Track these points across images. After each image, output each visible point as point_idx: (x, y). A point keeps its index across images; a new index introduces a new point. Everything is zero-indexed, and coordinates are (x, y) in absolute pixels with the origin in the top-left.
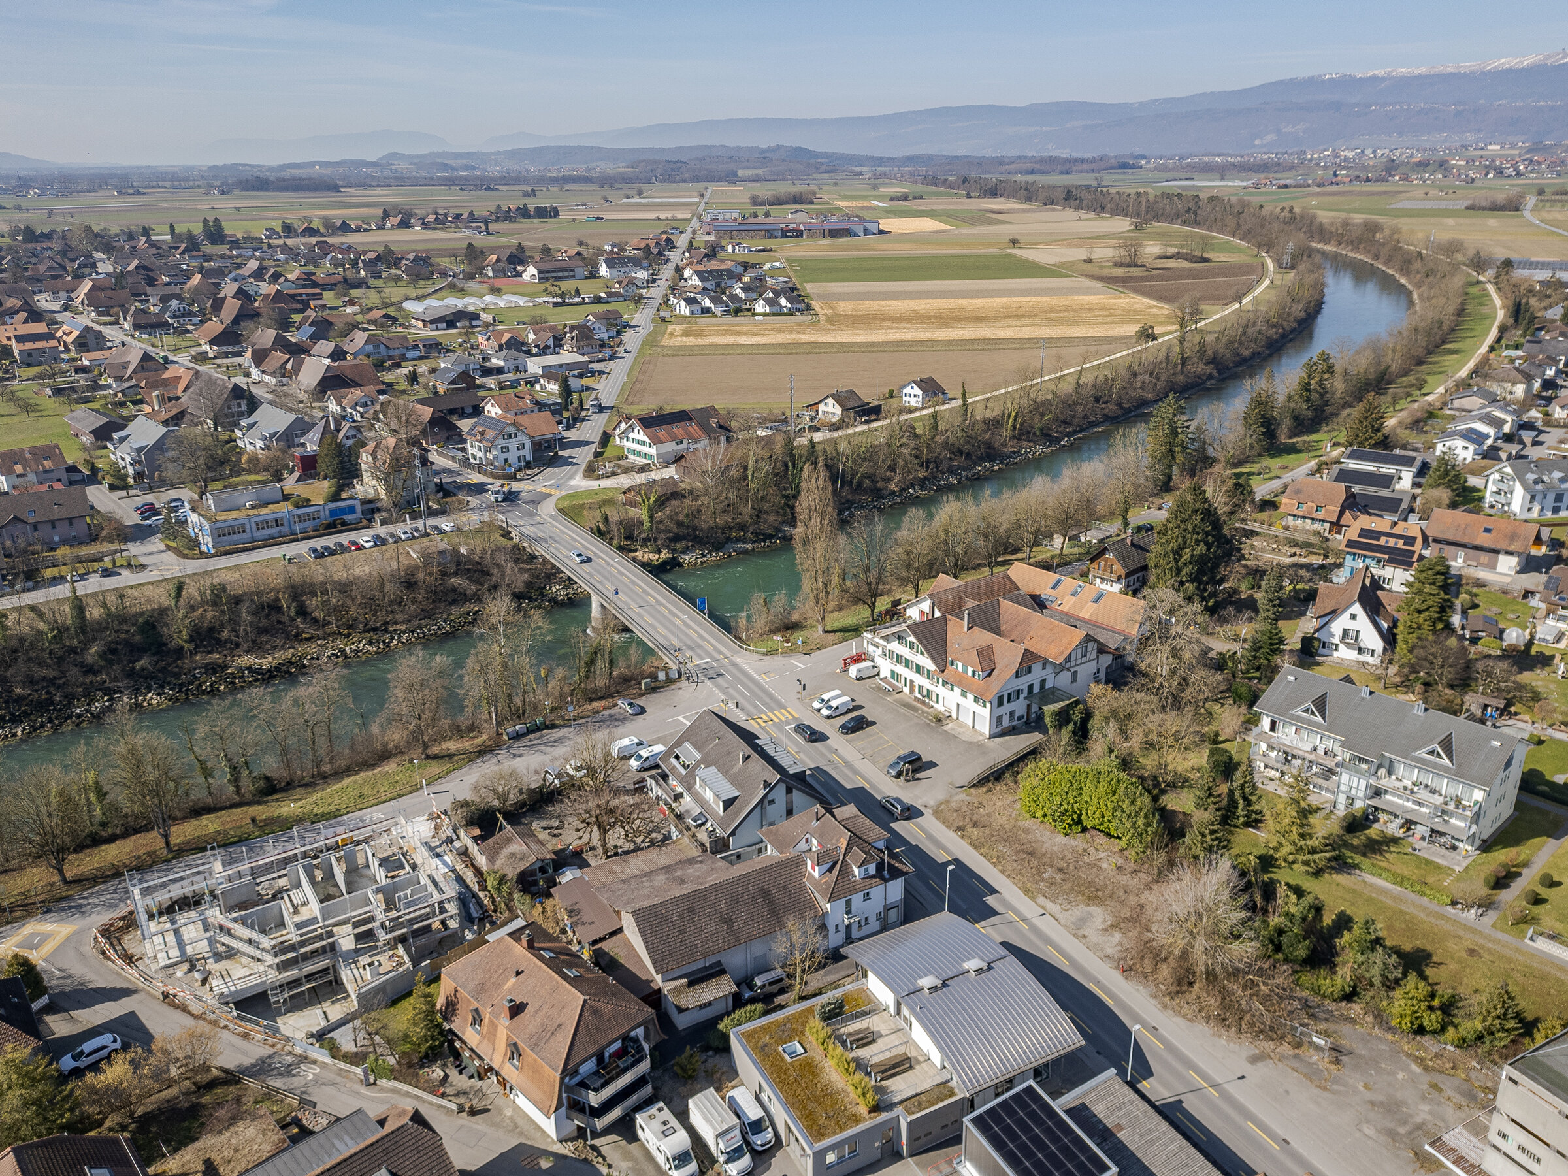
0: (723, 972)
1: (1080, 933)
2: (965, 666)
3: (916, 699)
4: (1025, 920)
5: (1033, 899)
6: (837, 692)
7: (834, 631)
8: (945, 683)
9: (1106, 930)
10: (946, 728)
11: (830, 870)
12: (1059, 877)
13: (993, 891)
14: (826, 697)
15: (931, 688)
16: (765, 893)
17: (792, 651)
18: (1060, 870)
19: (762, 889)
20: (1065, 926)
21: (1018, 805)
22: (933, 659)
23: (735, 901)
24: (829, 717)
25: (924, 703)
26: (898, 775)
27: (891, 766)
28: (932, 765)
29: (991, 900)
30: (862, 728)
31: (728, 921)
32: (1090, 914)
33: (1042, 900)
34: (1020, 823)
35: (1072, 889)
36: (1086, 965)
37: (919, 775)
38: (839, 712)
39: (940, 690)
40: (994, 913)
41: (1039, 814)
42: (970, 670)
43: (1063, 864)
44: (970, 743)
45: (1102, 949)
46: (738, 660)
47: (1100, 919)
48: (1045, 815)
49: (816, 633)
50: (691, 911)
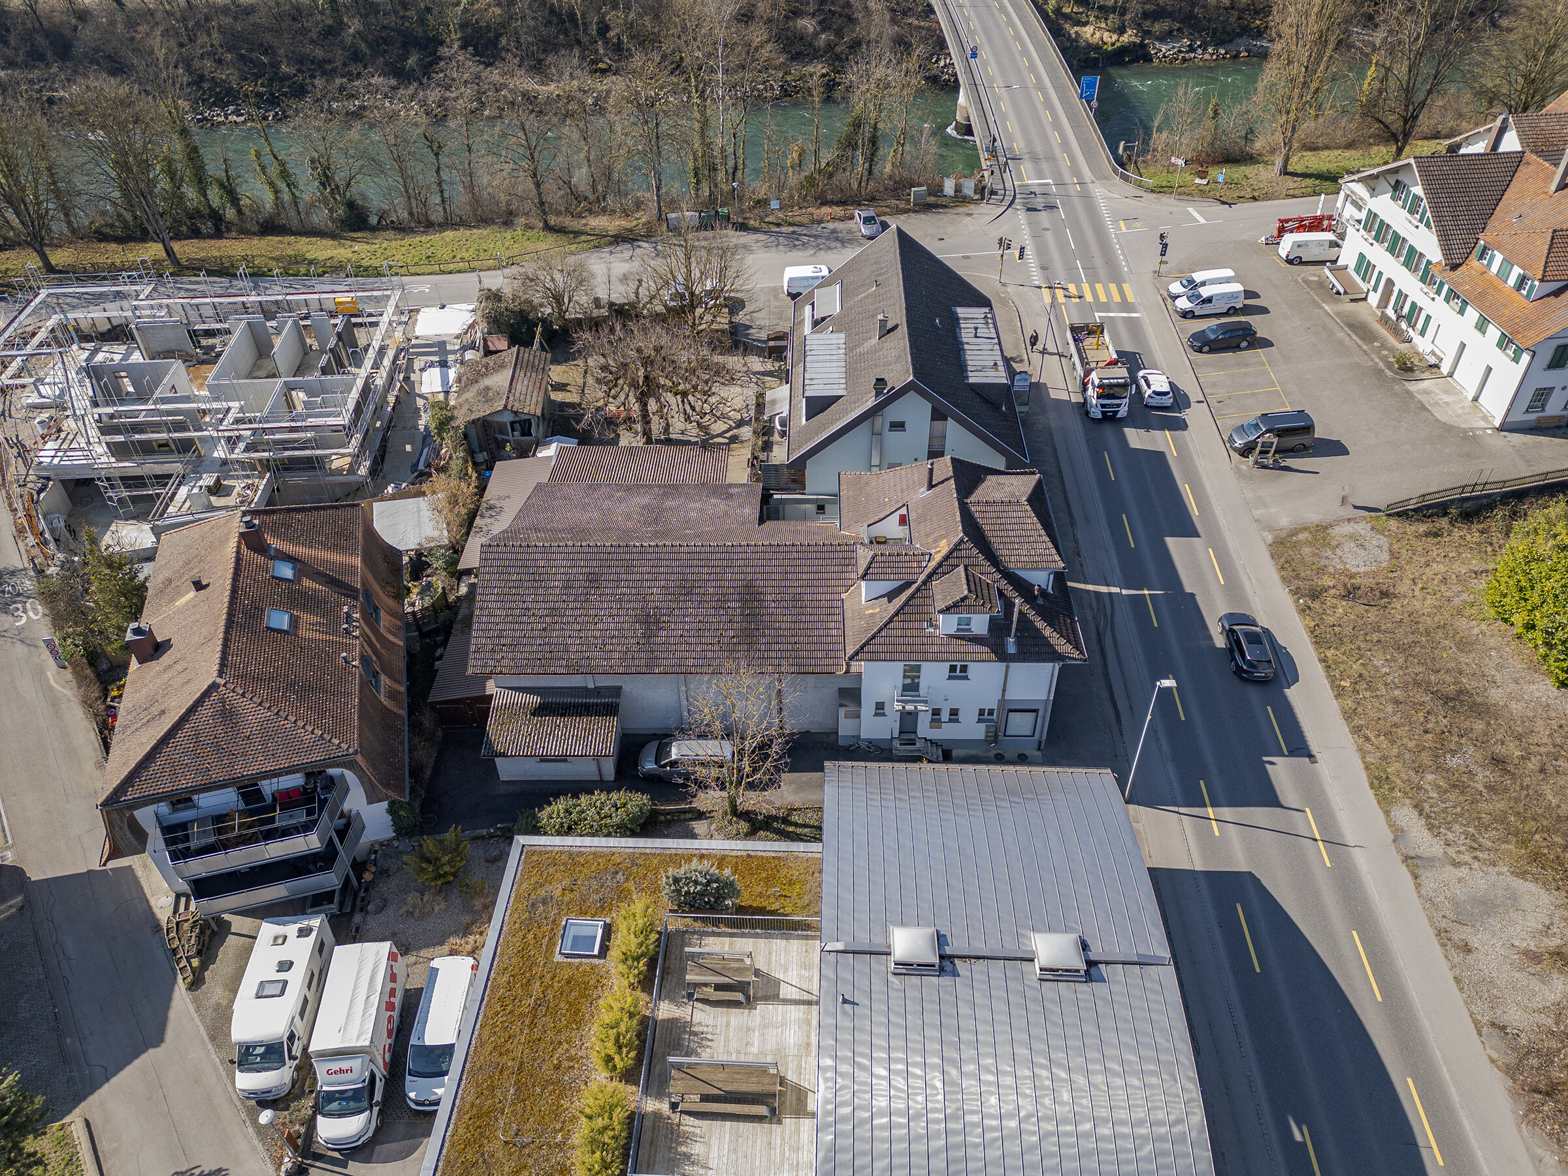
0: (611, 710)
1: (1461, 933)
2: (1508, 263)
3: (1385, 319)
4: (1335, 843)
5: (1385, 803)
6: (1229, 273)
7: (1305, 176)
8: (1452, 295)
9: (1534, 957)
10: (1413, 387)
11: (891, 596)
12: (1484, 776)
13: (1299, 748)
14: (1198, 277)
15: (1422, 301)
16: (750, 596)
17: (1202, 193)
18: (1498, 761)
19: (749, 586)
20: (1429, 902)
21: (1482, 584)
22: (1445, 239)
23: (687, 590)
24: (1186, 314)
25: (1396, 331)
26: (1246, 451)
27: (1241, 429)
28: (1336, 448)
29: (1281, 770)
30: (1237, 348)
31: (650, 622)
32: (1513, 898)
33: (1405, 815)
34: (1462, 623)
35: (1502, 819)
36: (1425, 1023)
37: (1290, 462)
38: (1208, 309)
39: (1437, 308)
40: (1269, 797)
41: (1519, 619)
42: (1517, 271)
43: (1513, 750)
44: (1449, 429)
45: (1494, 1003)
46: (1098, 191)
47: (1534, 922)
48: (1530, 627)
49: (1265, 174)
50: (593, 579)
